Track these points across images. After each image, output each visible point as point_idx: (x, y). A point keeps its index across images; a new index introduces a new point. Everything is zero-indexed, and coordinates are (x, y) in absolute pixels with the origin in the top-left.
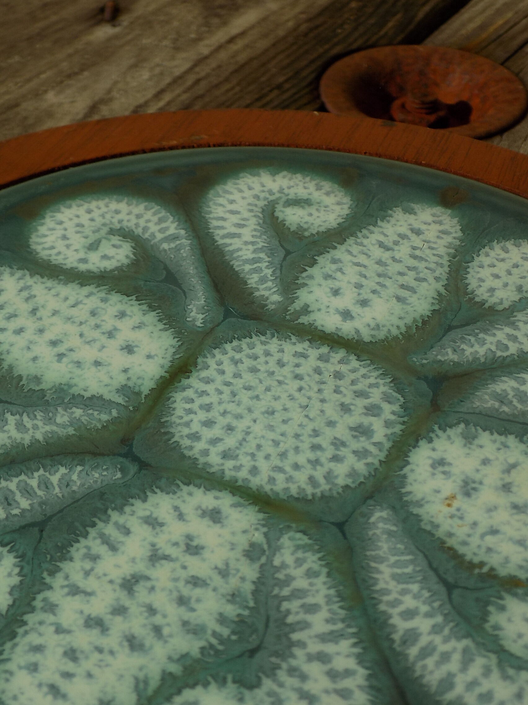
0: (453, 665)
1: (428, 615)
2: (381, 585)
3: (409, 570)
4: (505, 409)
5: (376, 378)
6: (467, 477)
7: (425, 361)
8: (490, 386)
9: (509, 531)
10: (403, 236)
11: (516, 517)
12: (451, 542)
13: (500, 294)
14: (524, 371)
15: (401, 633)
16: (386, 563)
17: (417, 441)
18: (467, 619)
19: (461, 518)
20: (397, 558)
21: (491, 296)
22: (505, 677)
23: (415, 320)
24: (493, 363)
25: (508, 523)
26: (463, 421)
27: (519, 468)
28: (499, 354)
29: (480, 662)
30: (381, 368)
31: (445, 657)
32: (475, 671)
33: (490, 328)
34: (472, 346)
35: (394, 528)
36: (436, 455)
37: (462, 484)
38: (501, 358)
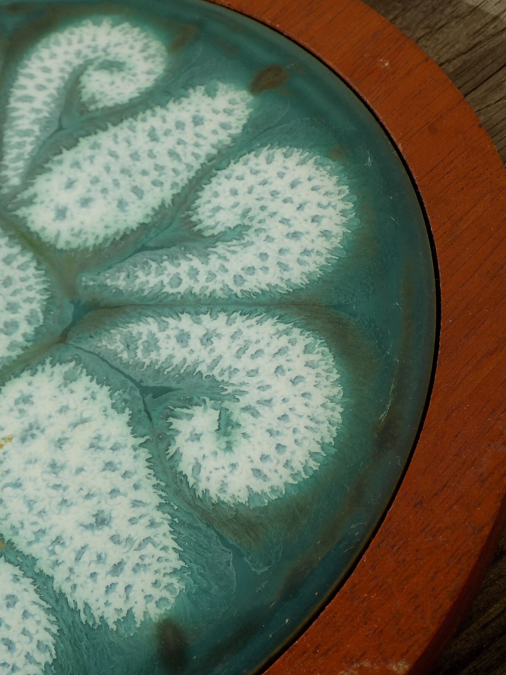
4: (125, 356)
5: (37, 292)
6: (36, 422)
7: (91, 283)
8: (130, 325)
10: (180, 125)
11: (46, 476)
13: (221, 216)
14: (175, 316)
17: (22, 371)
21: (210, 217)
23: (117, 233)
24: (152, 300)
25: (35, 480)
26: (76, 359)
27: (87, 424)
28: (168, 289)
33: (180, 256)
34: (148, 275)
36: (27, 390)
38: (165, 295)
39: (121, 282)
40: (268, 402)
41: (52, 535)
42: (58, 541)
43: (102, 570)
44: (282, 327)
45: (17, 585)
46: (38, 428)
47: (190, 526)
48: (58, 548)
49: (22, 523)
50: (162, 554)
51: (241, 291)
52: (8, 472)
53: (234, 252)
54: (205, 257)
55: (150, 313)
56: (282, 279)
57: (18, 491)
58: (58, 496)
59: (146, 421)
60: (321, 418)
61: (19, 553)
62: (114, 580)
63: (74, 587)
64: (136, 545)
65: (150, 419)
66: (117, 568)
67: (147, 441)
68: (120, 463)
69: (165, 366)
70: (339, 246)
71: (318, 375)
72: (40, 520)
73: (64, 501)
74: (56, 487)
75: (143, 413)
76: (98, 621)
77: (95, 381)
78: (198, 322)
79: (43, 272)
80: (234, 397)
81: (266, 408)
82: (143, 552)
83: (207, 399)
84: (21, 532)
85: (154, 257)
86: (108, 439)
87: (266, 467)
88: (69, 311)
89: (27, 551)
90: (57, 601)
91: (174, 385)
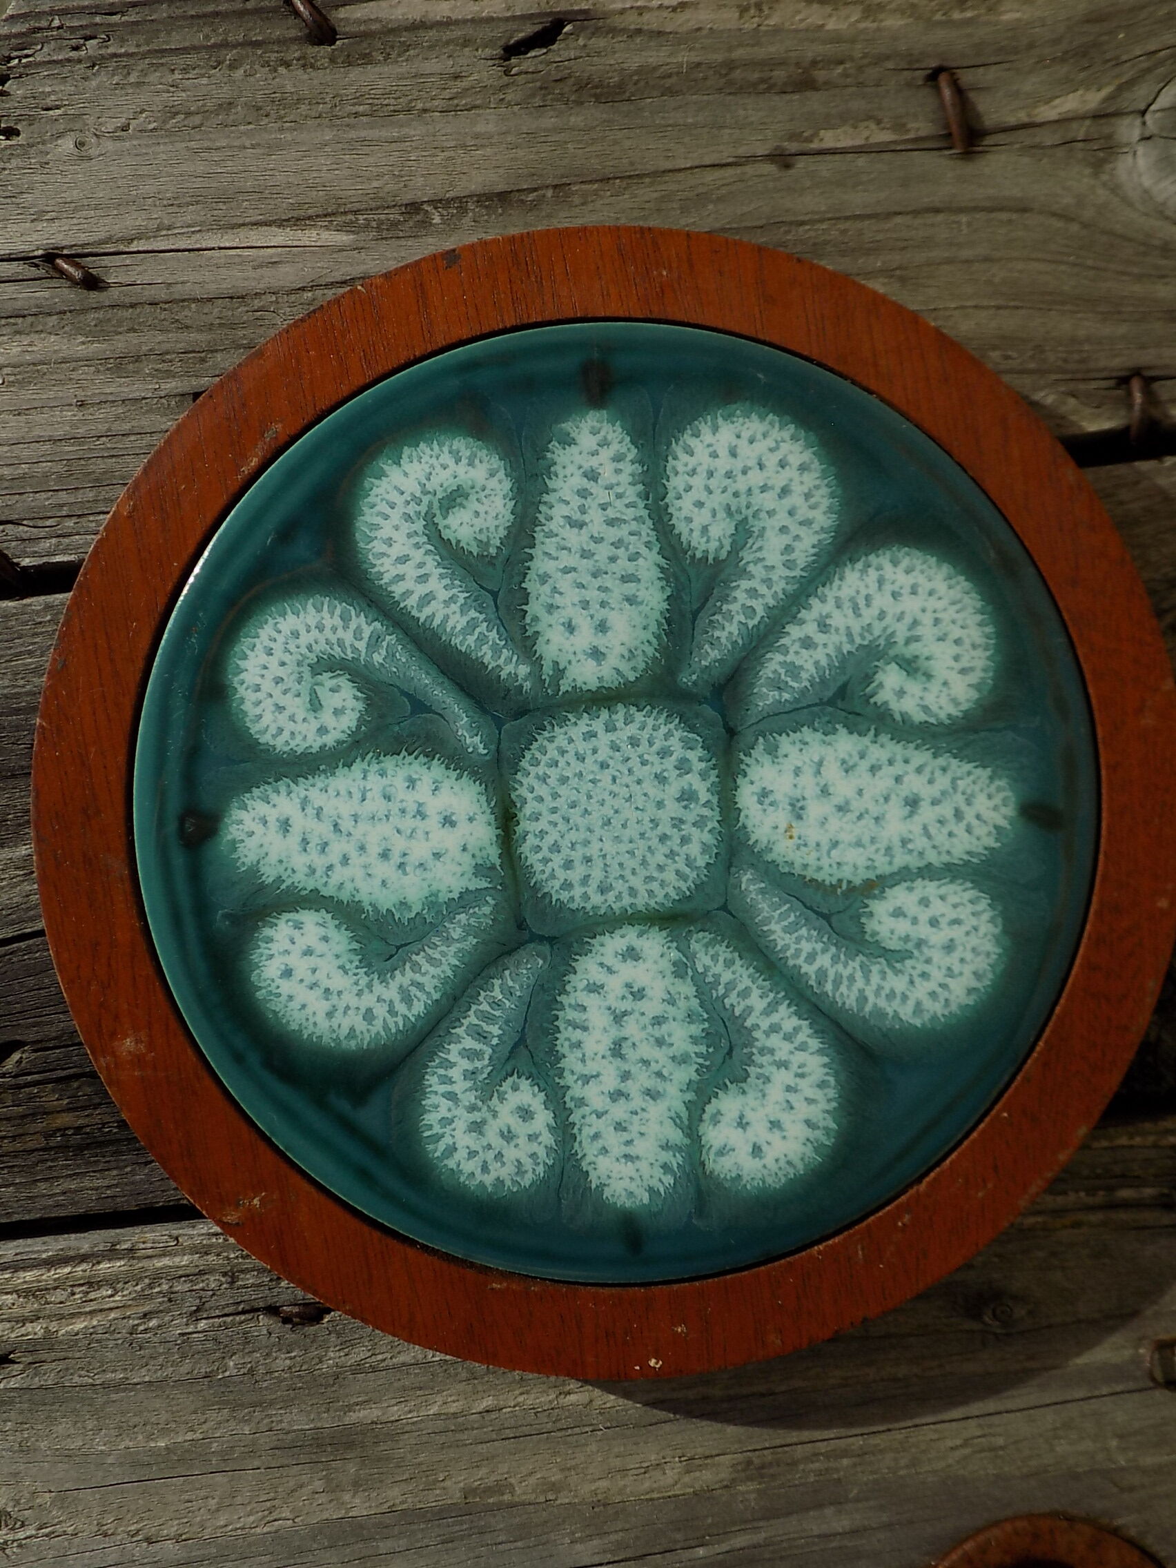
0: (860, 983)
1: (824, 951)
2: (780, 943)
3: (792, 919)
4: (786, 696)
5: (665, 725)
6: (791, 798)
7: (694, 677)
8: (761, 673)
9: (845, 837)
10: (583, 493)
11: (845, 819)
12: (810, 874)
13: (715, 531)
14: (782, 635)
15: (813, 977)
16: (773, 922)
17: (735, 781)
18: (851, 939)
19: (805, 845)
20: (778, 912)
21: (708, 541)
22: (897, 972)
23: (659, 624)
24: (751, 642)
25: (841, 828)
26: (759, 735)
27: (825, 763)
28: (751, 623)
29: (875, 969)
30: (662, 710)
31: (852, 979)
32: (875, 979)
33: (727, 592)
34: (723, 628)
35: (763, 885)
36: (756, 788)
37: (789, 808)
38: (755, 629)
39: (714, 654)
40: (915, 623)
41: (896, 843)
42: (904, 842)
43: (952, 826)
44: (859, 565)
45: (916, 891)
46: (798, 801)
47: (967, 745)
48: (910, 846)
49: (870, 859)
50: (972, 778)
51: (802, 570)
52: (818, 845)
53: (760, 549)
54: (744, 573)
55: (764, 651)
56: (816, 532)
57: (841, 846)
58: (868, 821)
59: (859, 719)
60: (959, 596)
61: (892, 875)
62: (965, 822)
63: (948, 852)
64: (951, 790)
65: (859, 714)
66: (958, 815)
67: (876, 729)
68: (878, 760)
69: (821, 673)
70: (823, 466)
71: (922, 572)
72: (878, 845)
73: (877, 819)
74: (860, 817)
75: (850, 716)
76: (986, 852)
77: (791, 733)
78: (802, 622)
79: (648, 707)
80: (891, 643)
81: (919, 628)
82: (960, 789)
83: (877, 663)
84: (876, 864)
85: (710, 612)
86: (850, 755)
87: (965, 663)
88: (708, 711)
89: (895, 868)
90: (950, 870)
91: (844, 678)
